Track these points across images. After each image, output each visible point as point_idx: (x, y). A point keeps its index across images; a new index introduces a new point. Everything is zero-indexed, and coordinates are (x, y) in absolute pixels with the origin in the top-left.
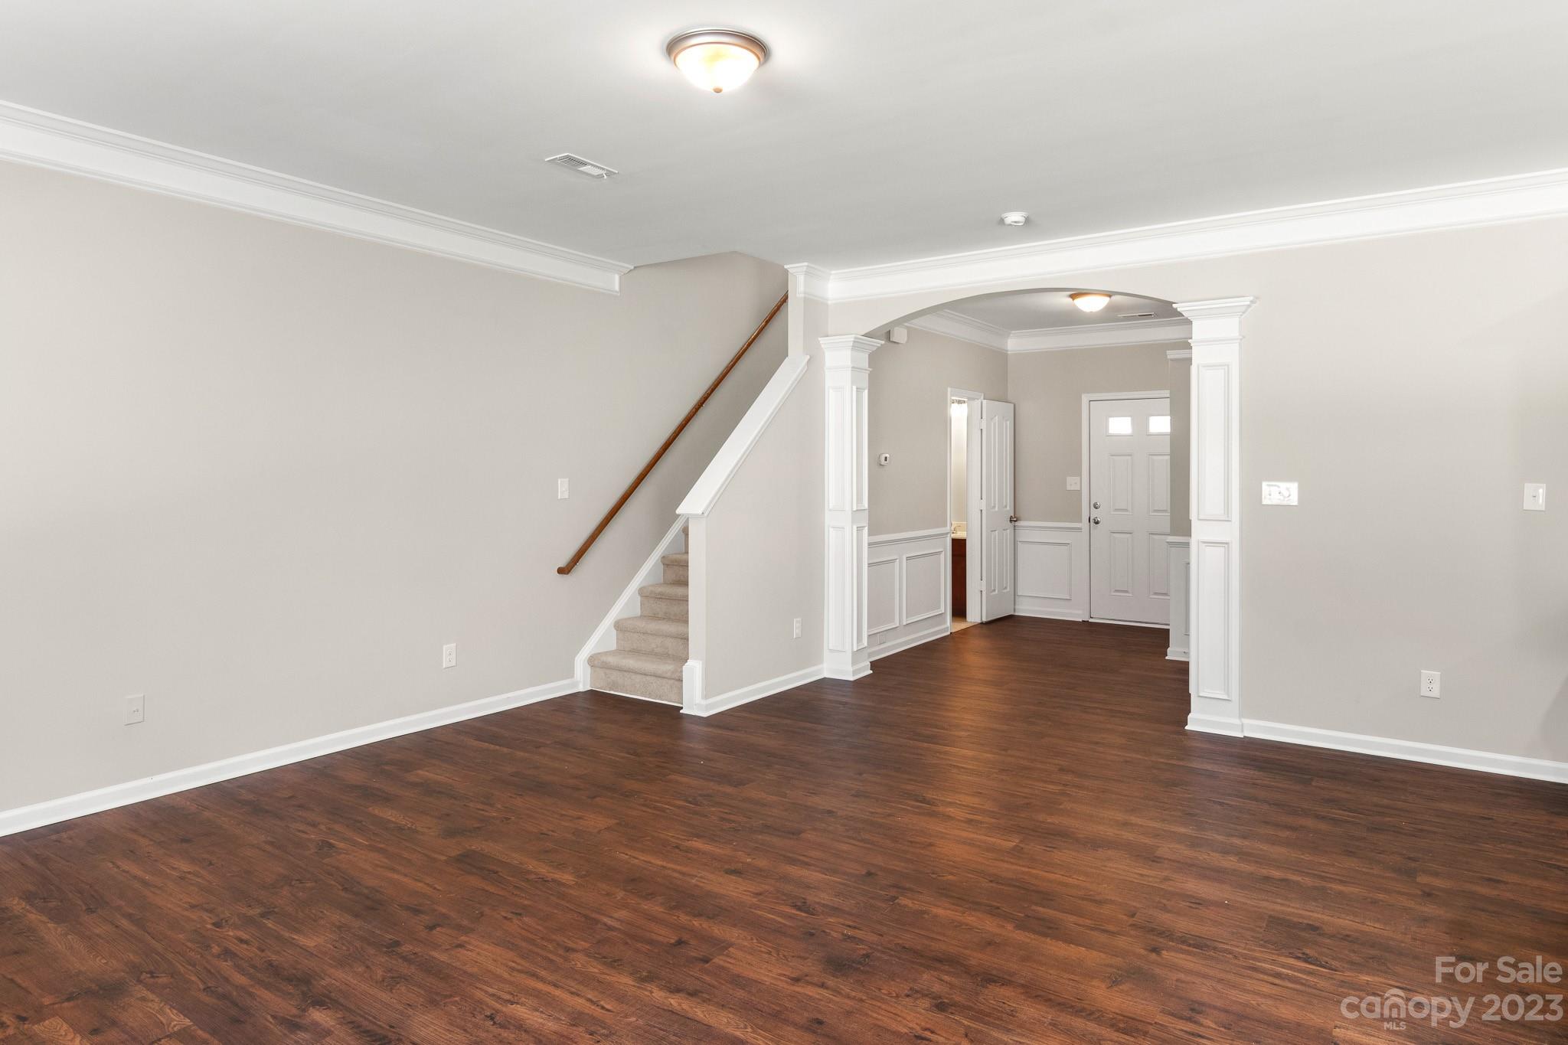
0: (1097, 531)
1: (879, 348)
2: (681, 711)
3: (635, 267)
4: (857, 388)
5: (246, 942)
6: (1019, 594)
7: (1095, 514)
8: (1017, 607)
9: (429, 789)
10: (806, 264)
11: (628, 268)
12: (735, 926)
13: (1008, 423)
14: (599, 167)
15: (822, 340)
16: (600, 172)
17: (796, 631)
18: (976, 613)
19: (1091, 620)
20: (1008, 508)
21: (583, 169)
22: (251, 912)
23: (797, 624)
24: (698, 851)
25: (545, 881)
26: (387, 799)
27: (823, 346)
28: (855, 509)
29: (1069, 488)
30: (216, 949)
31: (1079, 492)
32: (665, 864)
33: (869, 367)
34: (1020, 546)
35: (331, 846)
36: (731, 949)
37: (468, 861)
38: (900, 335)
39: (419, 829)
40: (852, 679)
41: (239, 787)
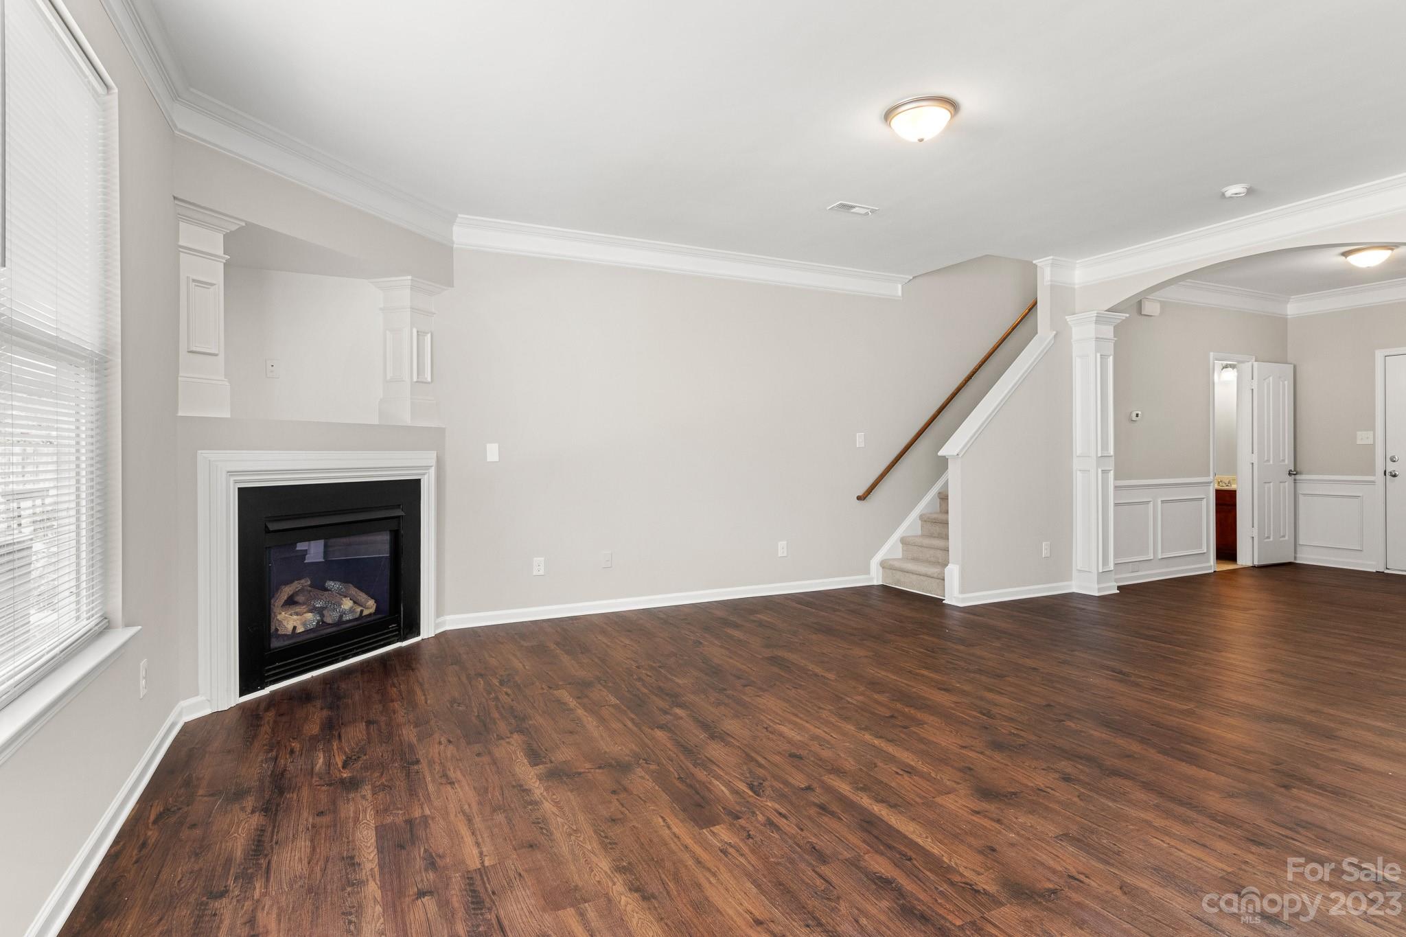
0: (1396, 484)
1: (1124, 320)
2: (944, 602)
3: (914, 278)
4: (1101, 355)
5: (650, 676)
6: (1301, 543)
7: (1392, 467)
9: (761, 624)
10: (1051, 257)
11: (907, 279)
12: (932, 715)
13: (1286, 382)
14: (863, 208)
15: (1068, 318)
16: (866, 211)
17: (1045, 553)
18: (1247, 555)
19: (1385, 571)
20: (1287, 462)
21: (854, 210)
22: (654, 665)
23: (1045, 545)
24: (923, 676)
25: (816, 675)
26: (736, 626)
27: (1069, 323)
28: (1099, 455)
29: (1359, 442)
30: (635, 677)
31: (1373, 446)
32: (898, 679)
33: (1115, 337)
35: (701, 643)
36: (925, 726)
37: (773, 660)
38: (1151, 308)
39: (750, 642)
40: (1097, 594)
41: (660, 611)
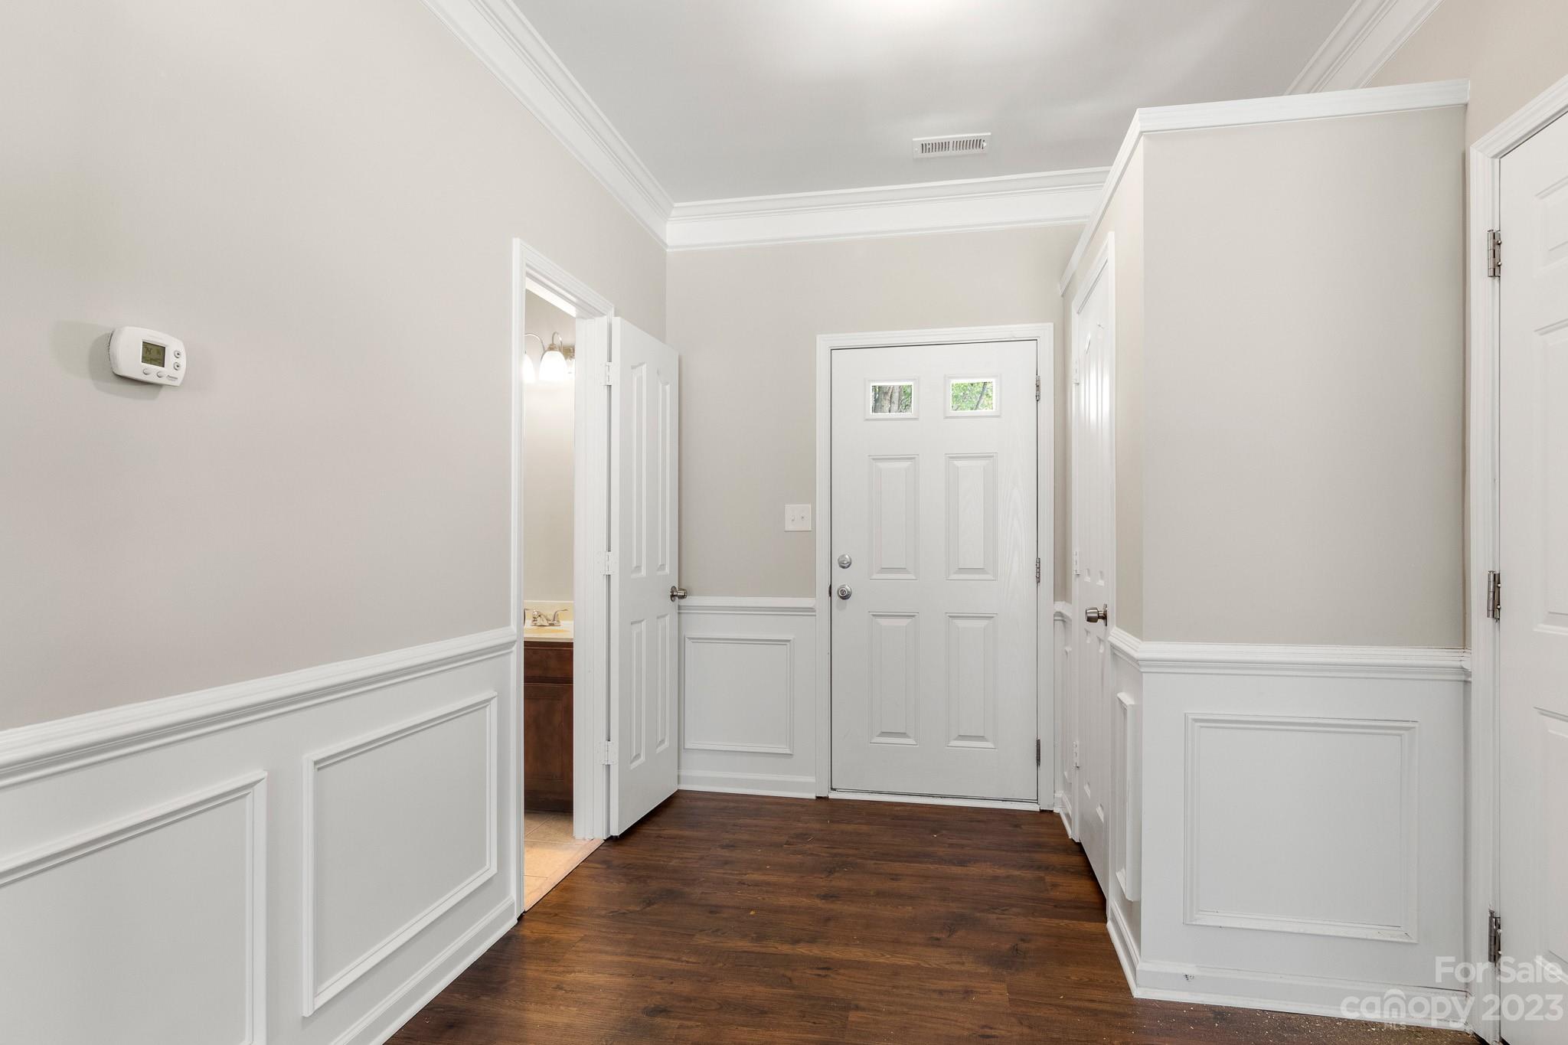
0: (846, 614)
6: (688, 745)
7: (842, 579)
8: (683, 773)
13: (668, 387)
18: (594, 816)
19: (833, 795)
20: (667, 570)
29: (789, 527)
31: (810, 535)
34: (689, 645)
